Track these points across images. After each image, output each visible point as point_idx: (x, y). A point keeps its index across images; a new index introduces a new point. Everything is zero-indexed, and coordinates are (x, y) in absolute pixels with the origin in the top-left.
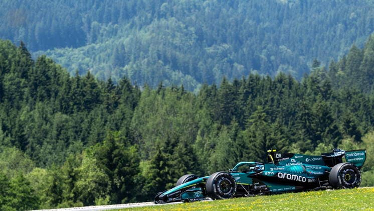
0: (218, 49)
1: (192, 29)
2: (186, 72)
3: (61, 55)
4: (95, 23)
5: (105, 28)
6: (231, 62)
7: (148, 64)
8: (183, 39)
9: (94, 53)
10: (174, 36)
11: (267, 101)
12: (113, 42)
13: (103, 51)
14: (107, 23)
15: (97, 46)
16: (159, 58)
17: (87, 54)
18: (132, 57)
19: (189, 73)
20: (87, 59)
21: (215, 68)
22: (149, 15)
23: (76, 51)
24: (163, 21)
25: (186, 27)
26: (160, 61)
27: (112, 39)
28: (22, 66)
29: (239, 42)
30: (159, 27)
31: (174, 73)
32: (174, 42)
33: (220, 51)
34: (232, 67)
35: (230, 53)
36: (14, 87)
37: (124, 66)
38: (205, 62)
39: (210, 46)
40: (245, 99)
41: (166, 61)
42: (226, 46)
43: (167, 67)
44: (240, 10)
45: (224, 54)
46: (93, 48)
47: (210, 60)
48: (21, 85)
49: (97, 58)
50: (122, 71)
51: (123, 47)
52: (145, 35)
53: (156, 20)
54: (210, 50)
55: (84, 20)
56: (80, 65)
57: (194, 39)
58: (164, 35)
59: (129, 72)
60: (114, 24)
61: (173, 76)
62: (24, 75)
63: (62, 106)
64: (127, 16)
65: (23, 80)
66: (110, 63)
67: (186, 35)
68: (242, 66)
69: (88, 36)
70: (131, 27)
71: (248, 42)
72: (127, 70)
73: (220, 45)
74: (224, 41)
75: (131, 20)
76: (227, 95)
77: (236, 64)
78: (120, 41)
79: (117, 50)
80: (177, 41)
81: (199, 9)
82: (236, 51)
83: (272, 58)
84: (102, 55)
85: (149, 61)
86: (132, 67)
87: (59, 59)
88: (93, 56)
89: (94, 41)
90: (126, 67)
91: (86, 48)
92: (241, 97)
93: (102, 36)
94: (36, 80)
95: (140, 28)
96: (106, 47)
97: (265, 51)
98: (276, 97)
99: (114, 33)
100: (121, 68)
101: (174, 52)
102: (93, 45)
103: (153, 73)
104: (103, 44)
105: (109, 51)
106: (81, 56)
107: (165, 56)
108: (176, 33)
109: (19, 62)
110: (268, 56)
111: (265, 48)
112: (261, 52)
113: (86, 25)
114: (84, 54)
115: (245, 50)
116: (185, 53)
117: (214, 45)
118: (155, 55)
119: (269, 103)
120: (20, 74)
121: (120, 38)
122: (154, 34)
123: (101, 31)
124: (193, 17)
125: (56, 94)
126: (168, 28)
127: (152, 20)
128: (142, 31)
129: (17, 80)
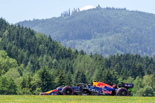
0: (134, 45)
1: (126, 38)
2: (122, 51)
3: (83, 42)
4: (95, 33)
5: (98, 34)
6: (138, 49)
7: (110, 47)
8: (123, 40)
9: (94, 42)
10: (120, 39)
11: (130, 62)
12: (100, 39)
13: (97, 42)
14: (100, 33)
15: (95, 40)
16: (114, 46)
17: (92, 42)
18: (106, 45)
19: (123, 52)
20: (91, 44)
21: (132, 51)
22: (113, 32)
23: (88, 41)
24: (117, 34)
25: (124, 37)
26: (114, 47)
27: (100, 38)
28: (46, 43)
29: (141, 43)
30: (115, 36)
31: (118, 51)
32: (120, 41)
33: (134, 46)
34: (138, 51)
35: (138, 46)
36: (42, 49)
37: (102, 47)
38: (129, 49)
39: (131, 43)
40: (123, 61)
41: (116, 47)
42: (137, 44)
43: (116, 49)
44: (143, 33)
45: (136, 47)
46: (94, 41)
47: (131, 48)
48: (45, 49)
49: (95, 44)
50: (101, 49)
51: (103, 41)
52: (110, 38)
53: (115, 33)
54: (131, 45)
55: (92, 31)
56: (89, 46)
57: (127, 41)
58: (117, 38)
59: (104, 49)
60: (101, 33)
61: (118, 52)
62: (47, 46)
63: (56, 57)
64: (106, 31)
65: (46, 47)
66: (98, 46)
67: (124, 39)
68: (141, 51)
69: (93, 36)
70: (107, 35)
71: (144, 43)
72: (103, 49)
73: (135, 44)
74: (136, 42)
75: (107, 33)
76: (117, 59)
77: (139, 50)
78: (103, 39)
79: (101, 42)
80: (121, 41)
81: (129, 31)
82: (140, 46)
83: (151, 49)
84: (97, 43)
85: (110, 46)
86: (105, 48)
87: (83, 43)
88: (94, 43)
89: (94, 38)
90: (103, 47)
91: (92, 40)
92: (122, 60)
93: (97, 37)
94: (50, 48)
95: (110, 36)
96: (98, 41)
97: (149, 47)
98: (134, 61)
99: (101, 36)
100: (101, 48)
101: (119, 44)
102: (94, 39)
103: (111, 50)
104: (97, 40)
105: (99, 42)
106: (90, 43)
107: (116, 45)
108: (121, 38)
109: (46, 41)
110: (150, 49)
111: (149, 46)
112: (148, 47)
113: (92, 33)
114: (91, 42)
115: (143, 46)
116: (123, 45)
117: (132, 43)
118: (113, 45)
119: (131, 63)
120: (45, 45)
121: (103, 38)
122: (114, 38)
123: (97, 35)
124: (127, 34)
125: (56, 53)
126: (118, 36)
127: (114, 33)
128: (110, 37)
129: (44, 47)
